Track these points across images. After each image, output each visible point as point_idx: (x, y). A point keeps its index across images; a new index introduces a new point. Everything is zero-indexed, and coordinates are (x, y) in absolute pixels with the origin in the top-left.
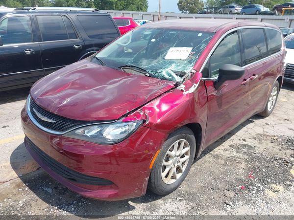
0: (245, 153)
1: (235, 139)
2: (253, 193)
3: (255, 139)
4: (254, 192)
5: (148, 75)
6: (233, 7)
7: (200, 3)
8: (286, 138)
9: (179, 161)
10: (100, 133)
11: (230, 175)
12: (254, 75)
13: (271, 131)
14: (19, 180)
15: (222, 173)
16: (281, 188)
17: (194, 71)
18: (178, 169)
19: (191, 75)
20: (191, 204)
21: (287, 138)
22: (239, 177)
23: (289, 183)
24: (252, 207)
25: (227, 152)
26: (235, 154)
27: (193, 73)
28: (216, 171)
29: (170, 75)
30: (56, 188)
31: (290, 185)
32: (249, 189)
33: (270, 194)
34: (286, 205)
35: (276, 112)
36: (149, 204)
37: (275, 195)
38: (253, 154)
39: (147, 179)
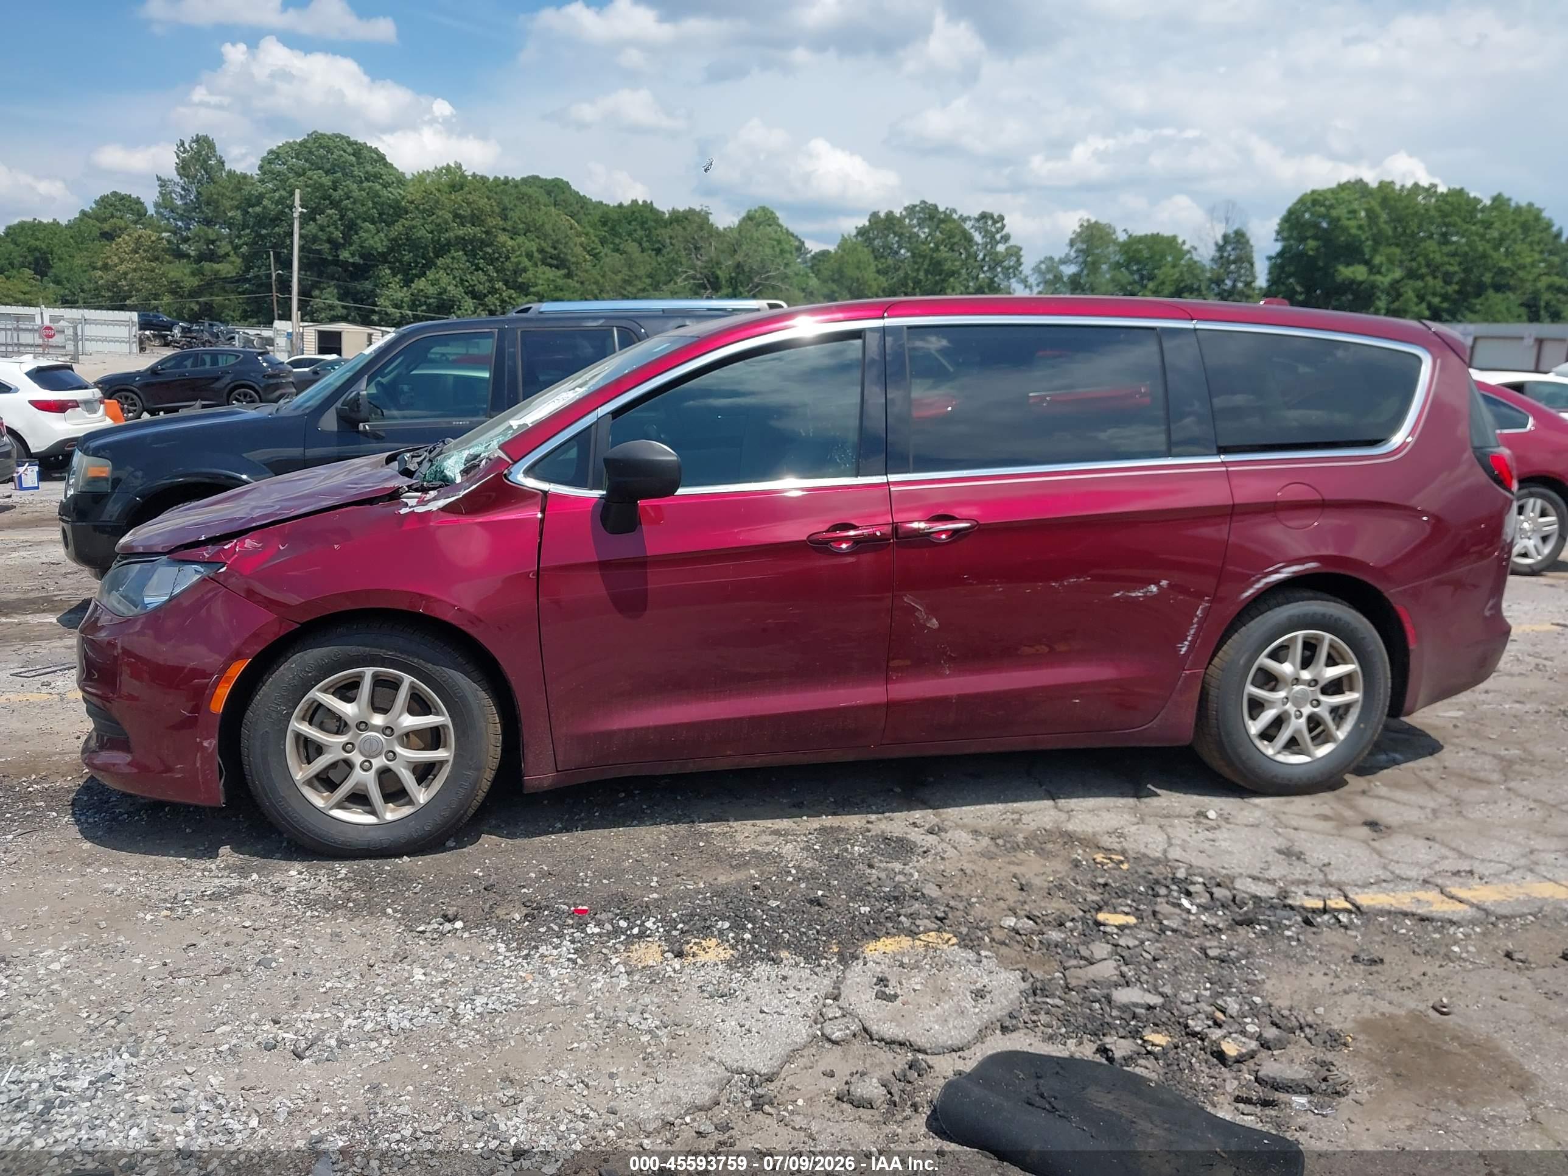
0: (832, 858)
1: (902, 821)
2: (581, 931)
8: (1174, 869)
21: (1183, 870)
33: (642, 950)
35: (1393, 793)
38: (859, 866)
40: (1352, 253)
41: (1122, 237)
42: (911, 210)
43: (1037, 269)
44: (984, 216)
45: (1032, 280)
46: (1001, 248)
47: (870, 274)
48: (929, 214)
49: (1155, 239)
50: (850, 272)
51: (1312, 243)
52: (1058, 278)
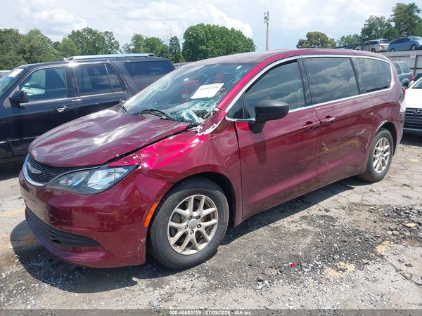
0: (320, 226)
1: (314, 210)
2: (304, 272)
3: (344, 209)
4: (307, 270)
5: (164, 117)
6: (376, 43)
7: (330, 43)
8: (393, 207)
9: (201, 225)
10: (85, 182)
11: (282, 251)
12: (328, 117)
13: (373, 200)
14: (12, 252)
15: (272, 248)
16: (351, 267)
17: (217, 110)
18: (200, 237)
19: (214, 114)
20: (212, 281)
21: (395, 207)
22: (295, 253)
23: (365, 261)
24: (295, 287)
25: (294, 224)
26: (304, 226)
27: (216, 112)
28: (266, 246)
29: (191, 117)
30: (51, 260)
31: (367, 263)
32: (301, 266)
33: (330, 272)
34: (348, 286)
35: (394, 176)
36: (156, 280)
37: (337, 274)
38: (331, 227)
39: (143, 240)
40: (202, 43)
41: (145, 38)
42: (84, 30)
43: (123, 47)
44: (106, 32)
45: (122, 51)
46: (113, 41)
47: (75, 49)
48: (90, 31)
49: (153, 39)
50: (69, 48)
51: (192, 40)
52: (129, 49)
